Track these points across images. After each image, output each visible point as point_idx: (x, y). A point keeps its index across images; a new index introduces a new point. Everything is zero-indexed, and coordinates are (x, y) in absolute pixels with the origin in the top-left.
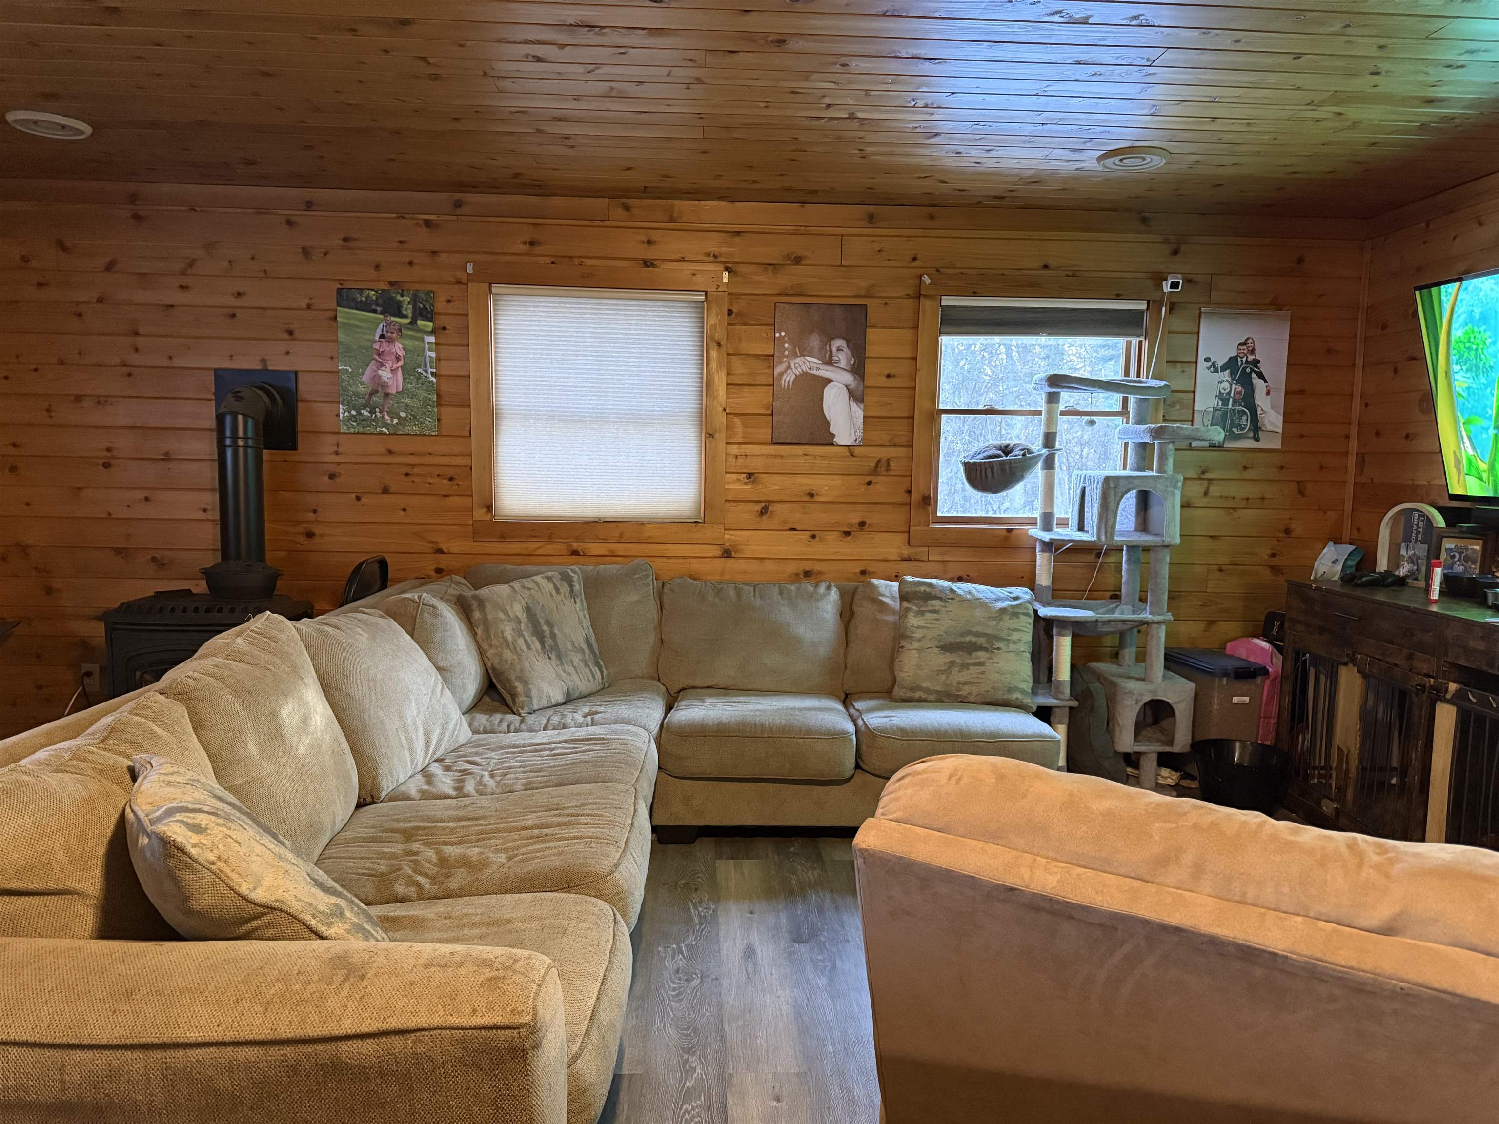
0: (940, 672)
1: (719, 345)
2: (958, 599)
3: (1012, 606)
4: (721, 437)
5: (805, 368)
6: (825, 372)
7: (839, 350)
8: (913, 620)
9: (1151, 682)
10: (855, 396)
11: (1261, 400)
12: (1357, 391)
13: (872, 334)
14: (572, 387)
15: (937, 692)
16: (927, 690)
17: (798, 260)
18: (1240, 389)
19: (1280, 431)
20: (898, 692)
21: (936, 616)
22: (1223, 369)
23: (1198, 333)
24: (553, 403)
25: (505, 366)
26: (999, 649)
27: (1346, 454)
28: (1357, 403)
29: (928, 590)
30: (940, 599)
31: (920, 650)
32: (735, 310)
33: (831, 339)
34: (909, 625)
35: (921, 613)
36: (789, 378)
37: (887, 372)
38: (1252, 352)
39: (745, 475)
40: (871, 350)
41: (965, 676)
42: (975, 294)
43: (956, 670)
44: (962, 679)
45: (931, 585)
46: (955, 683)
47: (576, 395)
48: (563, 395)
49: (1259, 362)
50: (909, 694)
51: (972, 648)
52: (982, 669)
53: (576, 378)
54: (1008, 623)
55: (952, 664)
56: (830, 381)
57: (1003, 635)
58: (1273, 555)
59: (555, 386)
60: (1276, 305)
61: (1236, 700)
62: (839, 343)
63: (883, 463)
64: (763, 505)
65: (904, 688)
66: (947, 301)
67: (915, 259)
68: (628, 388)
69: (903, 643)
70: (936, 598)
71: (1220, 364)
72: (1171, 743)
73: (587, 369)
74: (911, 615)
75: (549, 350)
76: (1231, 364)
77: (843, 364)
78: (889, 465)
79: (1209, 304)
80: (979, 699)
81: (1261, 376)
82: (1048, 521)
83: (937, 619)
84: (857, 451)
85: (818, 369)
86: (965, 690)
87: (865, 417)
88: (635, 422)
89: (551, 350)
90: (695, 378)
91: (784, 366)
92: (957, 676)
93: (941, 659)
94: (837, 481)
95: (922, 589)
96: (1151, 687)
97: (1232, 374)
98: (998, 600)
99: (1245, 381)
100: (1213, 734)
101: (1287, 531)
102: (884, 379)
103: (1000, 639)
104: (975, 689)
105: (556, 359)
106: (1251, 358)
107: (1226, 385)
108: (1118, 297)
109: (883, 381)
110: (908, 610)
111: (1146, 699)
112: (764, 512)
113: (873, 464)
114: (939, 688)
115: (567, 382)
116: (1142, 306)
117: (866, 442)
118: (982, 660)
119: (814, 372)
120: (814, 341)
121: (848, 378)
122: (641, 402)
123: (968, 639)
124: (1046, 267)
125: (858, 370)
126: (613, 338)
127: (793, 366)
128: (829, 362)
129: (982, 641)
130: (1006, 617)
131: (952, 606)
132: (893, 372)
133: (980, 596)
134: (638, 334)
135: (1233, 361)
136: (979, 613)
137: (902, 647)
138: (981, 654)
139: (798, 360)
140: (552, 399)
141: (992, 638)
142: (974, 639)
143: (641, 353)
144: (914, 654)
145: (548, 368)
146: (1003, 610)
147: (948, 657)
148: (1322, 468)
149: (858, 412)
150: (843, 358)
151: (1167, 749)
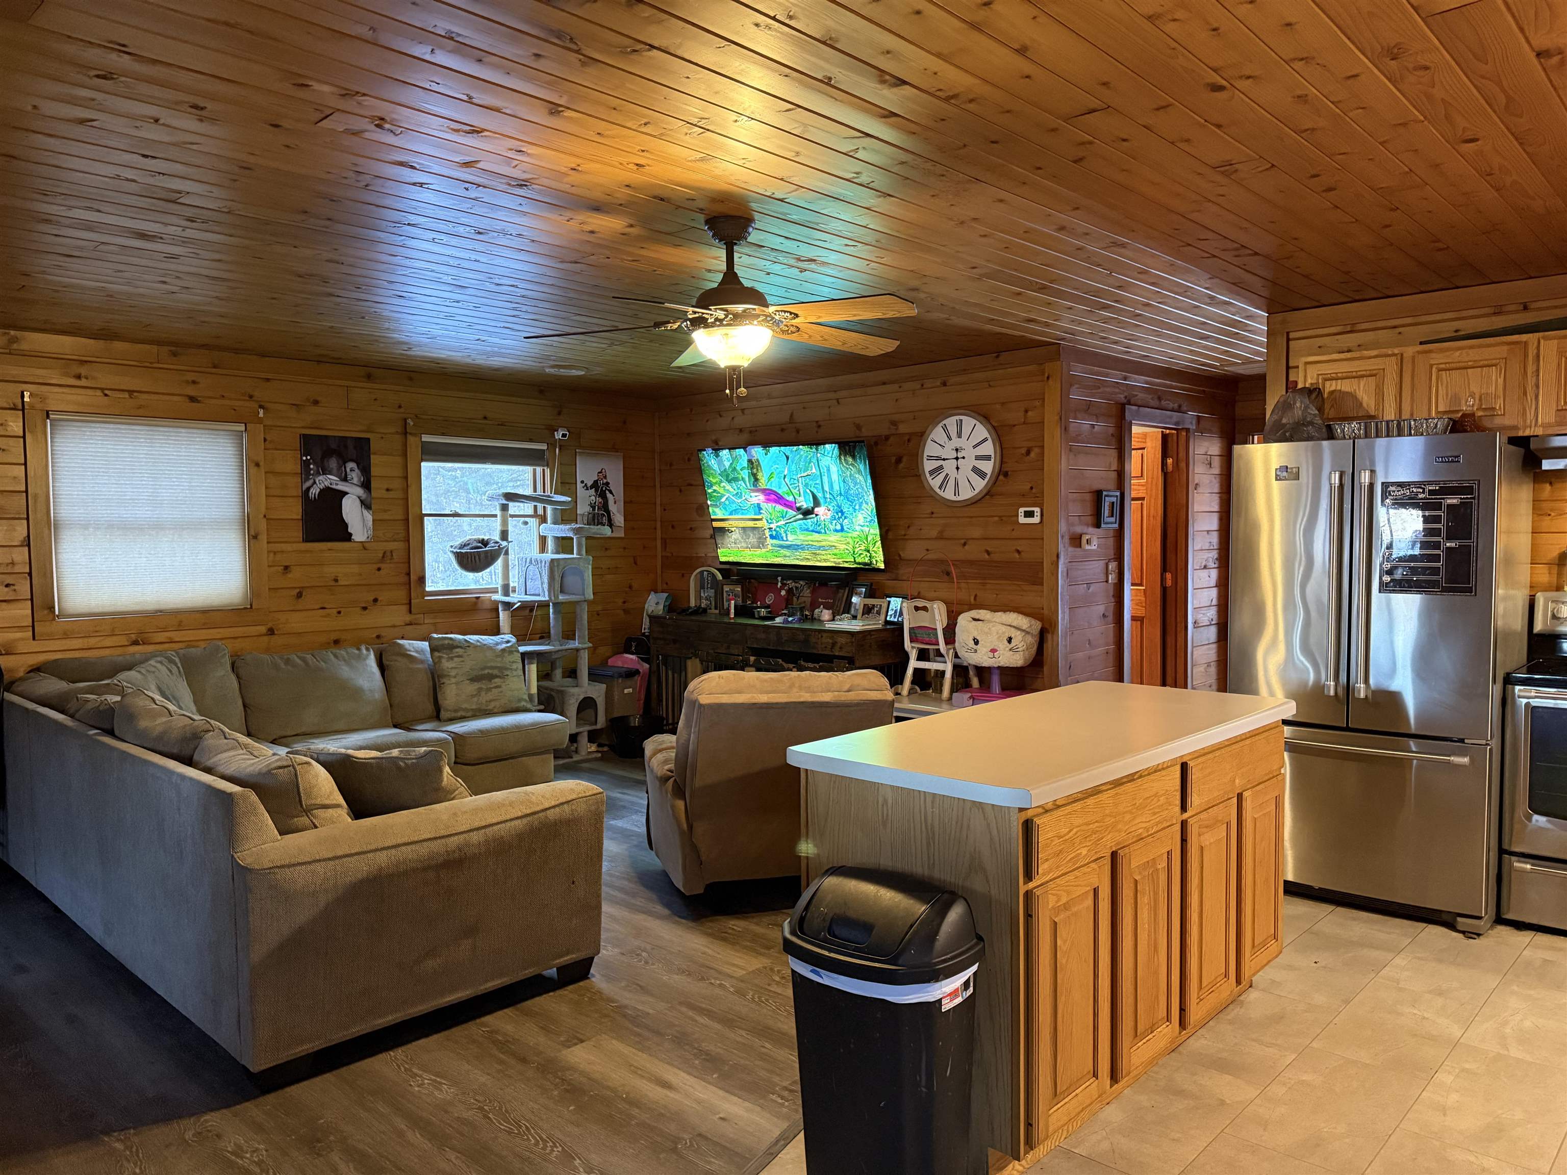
0: (473, 696)
1: (257, 465)
2: (472, 646)
3: (507, 647)
4: (263, 538)
5: (327, 484)
6: (342, 487)
7: (352, 470)
8: (446, 664)
9: (581, 687)
10: (366, 504)
11: (612, 507)
12: (658, 502)
13: (374, 459)
14: (130, 499)
15: (472, 709)
16: (466, 710)
17: (316, 402)
18: (601, 500)
19: (623, 526)
20: (443, 715)
21: (461, 659)
22: (591, 487)
23: (576, 465)
24: (113, 514)
25: (63, 483)
26: (507, 675)
27: (656, 539)
28: (658, 508)
29: (451, 642)
30: (461, 647)
31: (457, 683)
32: (268, 438)
33: (345, 463)
34: (444, 668)
35: (452, 658)
36: (314, 491)
37: (386, 487)
38: (605, 477)
39: (282, 568)
40: (374, 471)
41: (490, 696)
42: (443, 434)
43: (483, 693)
44: (488, 699)
45: (451, 639)
46: (484, 702)
47: (134, 506)
48: (120, 507)
49: (609, 483)
50: (453, 715)
51: (490, 677)
52: (500, 690)
53: (133, 492)
54: (508, 658)
55: (480, 690)
56: (346, 493)
57: (508, 666)
58: (624, 602)
59: (112, 499)
60: (614, 449)
61: (626, 691)
62: (351, 465)
63: (388, 554)
64: (298, 590)
65: (450, 711)
66: (426, 438)
67: (400, 407)
68: (181, 500)
69: (443, 681)
70: (457, 647)
71: (589, 485)
72: (596, 723)
73: (143, 485)
74: (444, 661)
75: (106, 468)
76: (595, 485)
77: (355, 481)
78: (392, 555)
79: (580, 447)
80: (501, 710)
81: (611, 492)
82: (506, 590)
83: (463, 661)
84: (367, 545)
85: (337, 484)
86: (492, 705)
87: (373, 520)
88: (188, 528)
89: (109, 468)
90: (236, 491)
91: (311, 482)
92: (484, 697)
93: (471, 688)
94: (355, 569)
95: (446, 642)
96: (583, 690)
97: (596, 491)
98: (497, 644)
99: (603, 495)
100: (617, 714)
101: (630, 587)
102: (384, 492)
103: (507, 669)
104: (497, 704)
105: (114, 476)
106: (605, 481)
107: (593, 498)
108: (531, 440)
109: (384, 494)
110: (440, 657)
111: (582, 697)
112: (299, 595)
113: (381, 555)
114: (474, 707)
115: (125, 495)
116: (544, 447)
117: (375, 538)
118: (499, 684)
119: (334, 487)
120: (333, 463)
121: (360, 491)
122: (193, 511)
123: (486, 672)
124: (485, 418)
125: (366, 485)
126: (166, 459)
127: (318, 483)
128: (345, 479)
129: (496, 672)
130: (506, 655)
131: (470, 651)
132: (391, 487)
133: (485, 642)
134: (188, 456)
135: (596, 482)
136: (489, 654)
137: (443, 683)
138: (496, 680)
139: (321, 478)
140: (111, 510)
141: (501, 669)
142: (490, 671)
143: (191, 471)
144: (454, 686)
145: (105, 484)
146: (503, 650)
147: (476, 685)
148: (644, 547)
149: (369, 516)
150: (355, 476)
151: (594, 727)
